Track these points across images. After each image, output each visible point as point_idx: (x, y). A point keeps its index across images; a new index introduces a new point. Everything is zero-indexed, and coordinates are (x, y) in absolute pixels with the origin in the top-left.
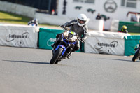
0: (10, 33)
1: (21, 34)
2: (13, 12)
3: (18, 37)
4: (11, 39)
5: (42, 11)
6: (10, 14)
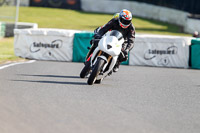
0: (150, 47)
1: (165, 49)
2: (155, 17)
3: (161, 52)
4: (152, 55)
5: (197, 16)
6: (152, 20)
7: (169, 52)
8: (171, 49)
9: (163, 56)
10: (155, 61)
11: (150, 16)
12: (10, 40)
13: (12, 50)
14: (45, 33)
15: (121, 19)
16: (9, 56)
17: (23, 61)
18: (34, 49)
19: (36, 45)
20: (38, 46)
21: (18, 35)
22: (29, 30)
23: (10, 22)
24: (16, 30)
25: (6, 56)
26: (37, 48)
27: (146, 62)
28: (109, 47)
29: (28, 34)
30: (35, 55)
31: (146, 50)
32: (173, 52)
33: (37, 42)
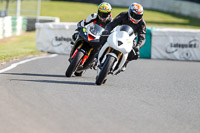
7: (191, 46)
8: (193, 43)
9: (185, 50)
10: (177, 55)
11: (172, 10)
12: (31, 34)
13: (34, 44)
14: (67, 27)
15: (132, 13)
16: (31, 50)
17: (45, 56)
18: (56, 43)
19: (57, 39)
20: (60, 40)
21: (39, 29)
22: (50, 24)
23: (32, 16)
24: (37, 25)
25: (28, 50)
26: (59, 42)
27: (168, 56)
28: (120, 43)
29: (50, 28)
30: (57, 49)
31: (168, 44)
32: (195, 46)
33: (59, 36)
